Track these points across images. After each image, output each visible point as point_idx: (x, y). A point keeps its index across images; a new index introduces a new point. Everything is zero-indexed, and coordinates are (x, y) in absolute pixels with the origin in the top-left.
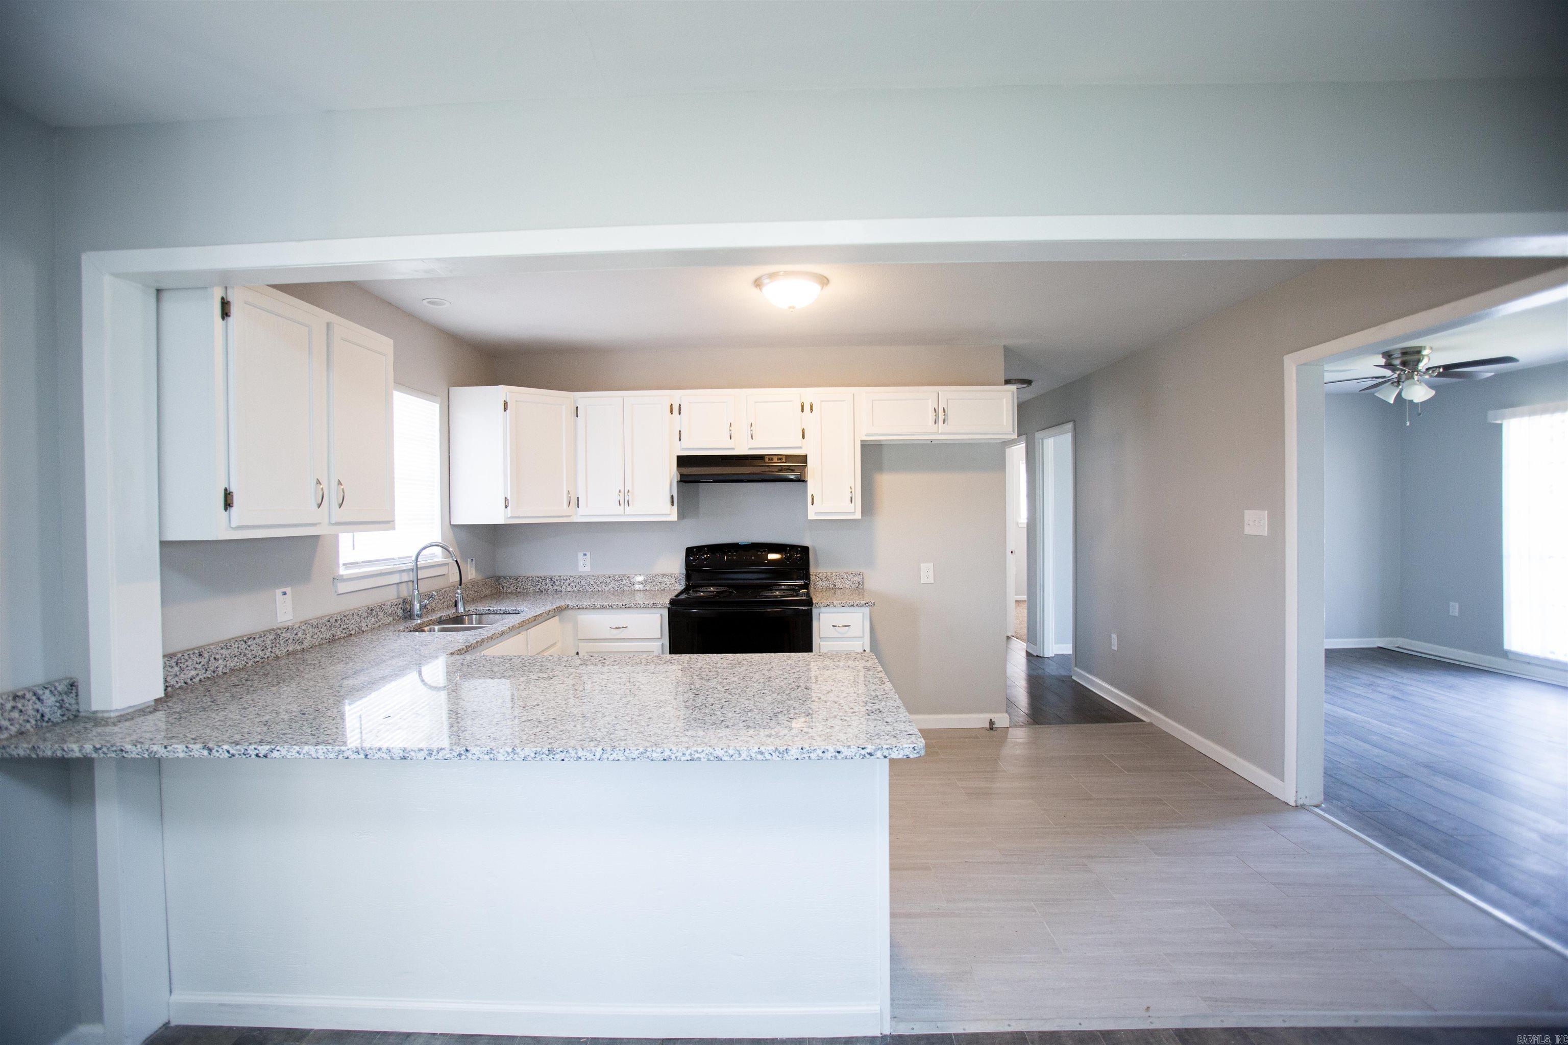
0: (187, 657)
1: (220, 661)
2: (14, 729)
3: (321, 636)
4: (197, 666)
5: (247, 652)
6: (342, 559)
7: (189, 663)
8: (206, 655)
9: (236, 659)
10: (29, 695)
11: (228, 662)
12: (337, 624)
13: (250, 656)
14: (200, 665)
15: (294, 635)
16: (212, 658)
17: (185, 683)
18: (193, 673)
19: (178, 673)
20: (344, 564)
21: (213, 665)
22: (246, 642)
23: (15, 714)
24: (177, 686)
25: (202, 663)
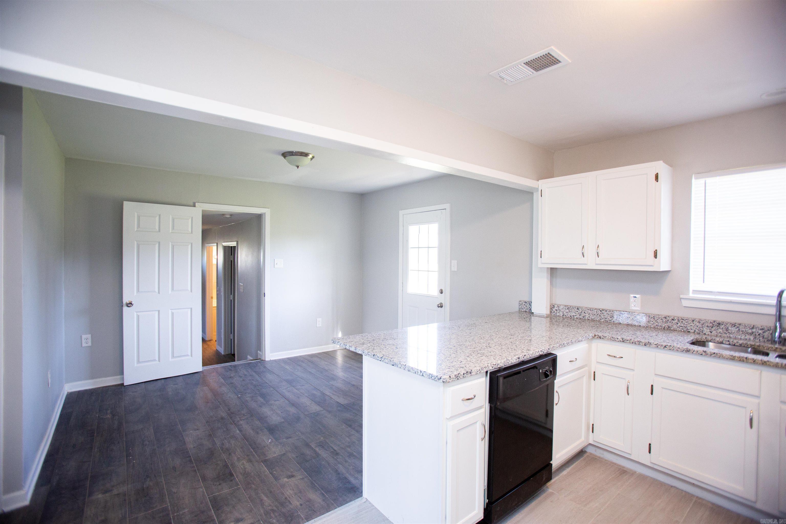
0: (572, 308)
1: (587, 314)
2: (524, 310)
3: (657, 324)
4: (576, 312)
5: (601, 315)
6: (692, 287)
7: (573, 310)
8: (580, 310)
9: (595, 316)
10: (528, 303)
11: (591, 316)
12: (674, 322)
13: (603, 317)
14: (577, 313)
15: (633, 317)
16: (583, 312)
17: (571, 316)
18: (574, 314)
19: (568, 312)
20: (693, 291)
21: (583, 314)
22: (601, 311)
23: (525, 306)
24: (567, 316)
25: (578, 312)
